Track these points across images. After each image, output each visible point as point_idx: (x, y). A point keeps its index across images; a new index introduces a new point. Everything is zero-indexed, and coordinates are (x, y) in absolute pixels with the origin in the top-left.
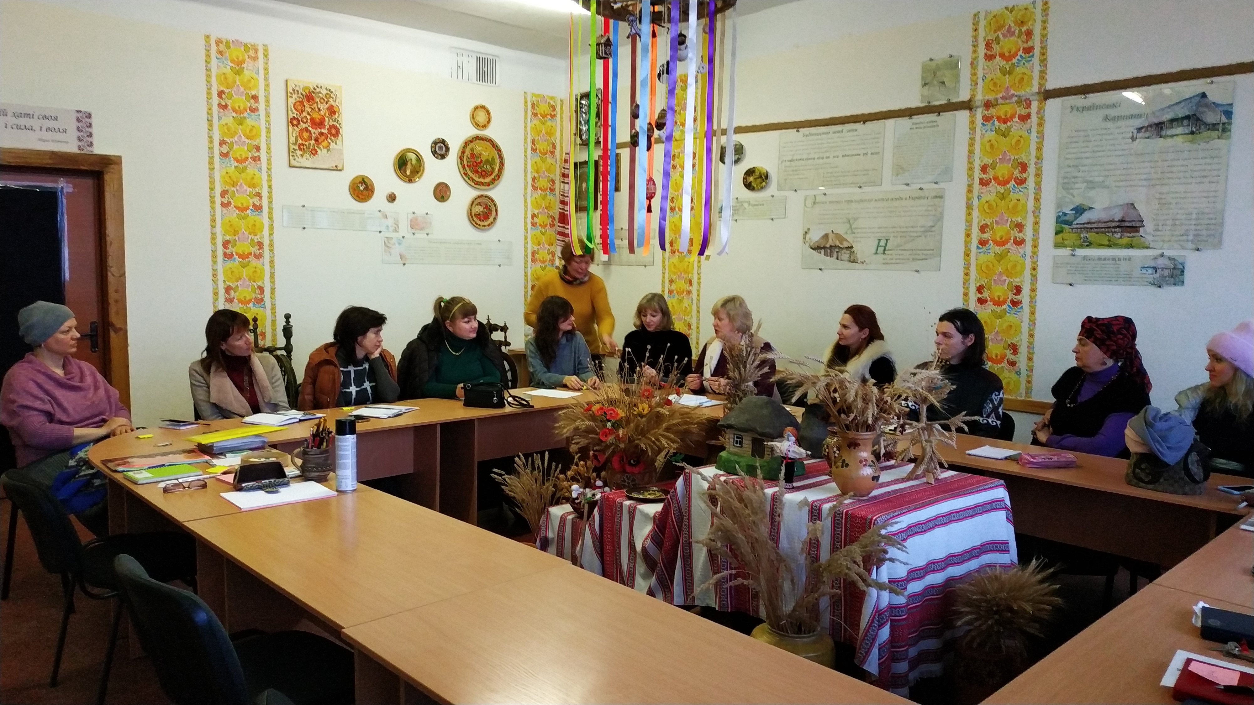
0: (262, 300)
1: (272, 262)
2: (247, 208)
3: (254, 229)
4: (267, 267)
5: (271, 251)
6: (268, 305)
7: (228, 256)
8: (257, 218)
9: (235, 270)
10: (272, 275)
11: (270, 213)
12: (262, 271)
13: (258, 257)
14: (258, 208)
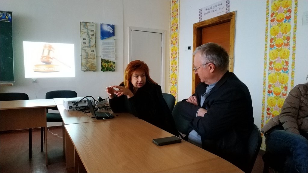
0: (287, 69)
1: (294, 47)
2: (283, 19)
3: (286, 30)
4: (291, 50)
5: (294, 41)
6: (290, 72)
7: (272, 46)
8: (288, 24)
9: (275, 53)
10: (294, 54)
11: (295, 19)
12: (288, 52)
13: (287, 45)
14: (288, 18)
